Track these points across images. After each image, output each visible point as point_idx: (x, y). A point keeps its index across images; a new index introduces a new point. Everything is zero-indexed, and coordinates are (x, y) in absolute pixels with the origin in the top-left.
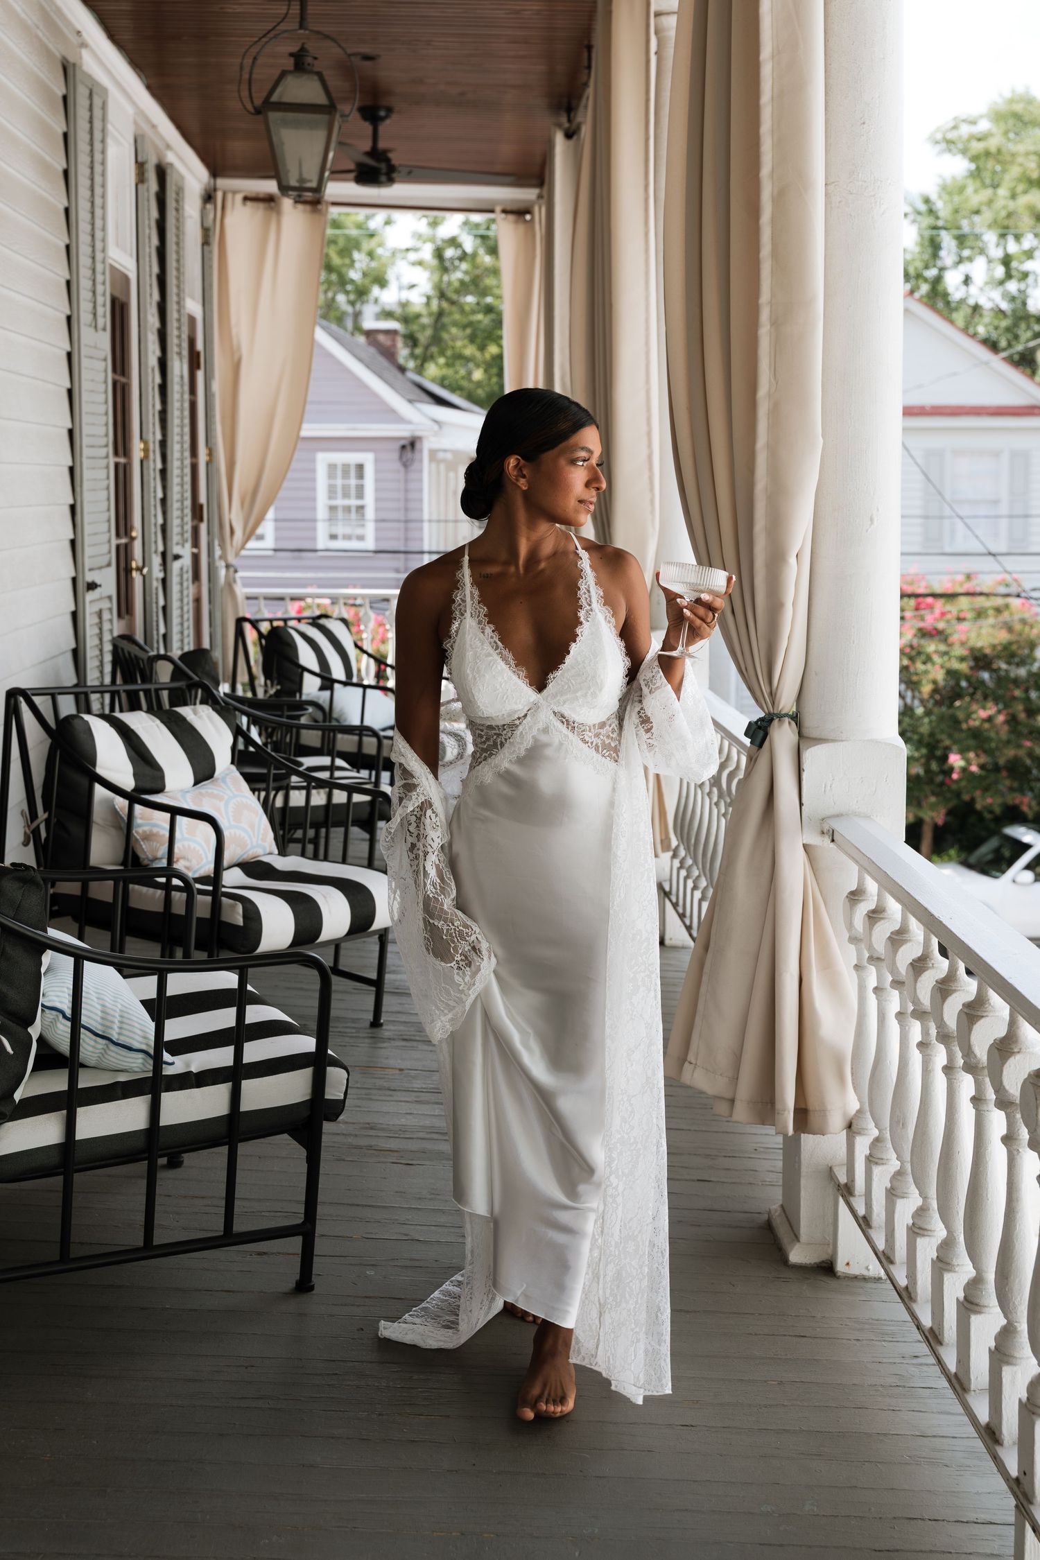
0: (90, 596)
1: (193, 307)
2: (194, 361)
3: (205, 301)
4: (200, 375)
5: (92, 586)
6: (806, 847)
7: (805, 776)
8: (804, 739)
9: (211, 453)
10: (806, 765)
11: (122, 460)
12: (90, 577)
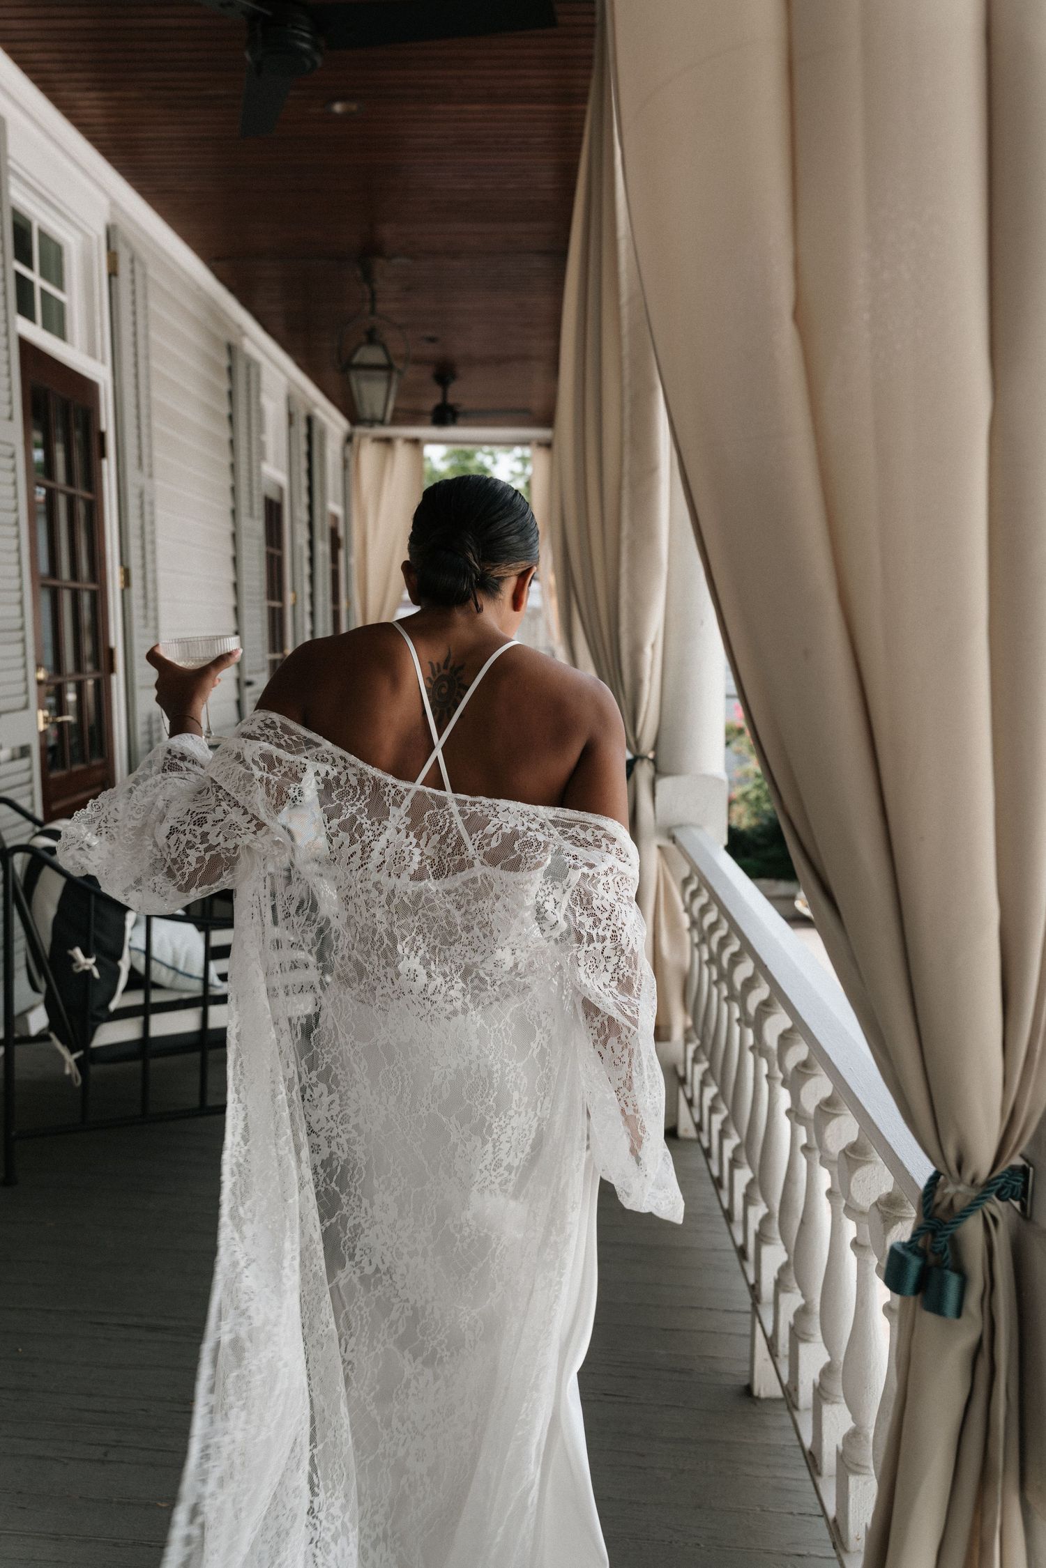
0: (248, 690)
1: (335, 507)
2: (336, 543)
3: (346, 504)
4: (342, 554)
5: (249, 684)
6: (660, 847)
7: (657, 798)
8: (659, 772)
9: (349, 602)
10: (658, 792)
11: (276, 604)
12: (248, 677)
